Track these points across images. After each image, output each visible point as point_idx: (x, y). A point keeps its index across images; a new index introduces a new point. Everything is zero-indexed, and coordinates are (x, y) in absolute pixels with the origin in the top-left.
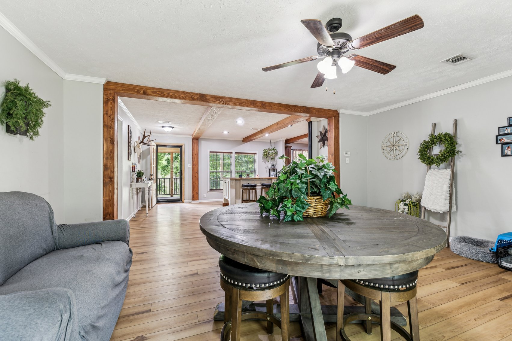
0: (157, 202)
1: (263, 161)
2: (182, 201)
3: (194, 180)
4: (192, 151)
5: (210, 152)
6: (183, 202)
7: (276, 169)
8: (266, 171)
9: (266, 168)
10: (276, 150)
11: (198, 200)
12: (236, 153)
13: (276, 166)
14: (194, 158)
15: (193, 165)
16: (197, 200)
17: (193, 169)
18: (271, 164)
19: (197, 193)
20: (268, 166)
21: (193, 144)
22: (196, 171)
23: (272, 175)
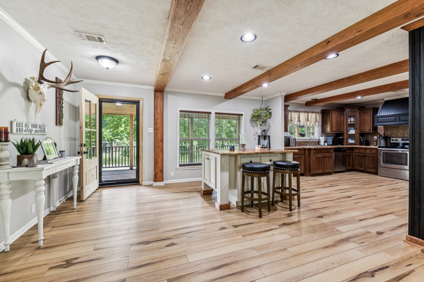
0: (100, 185)
2: (138, 182)
3: (157, 152)
4: (155, 108)
5: (181, 111)
6: (140, 183)
7: (269, 137)
8: (255, 139)
9: (254, 135)
10: (270, 109)
11: (163, 181)
12: (216, 113)
13: (268, 131)
14: (157, 120)
15: (156, 129)
16: (160, 181)
17: (156, 135)
18: (261, 129)
19: (161, 171)
20: (257, 132)
21: (156, 98)
22: (160, 139)
23: (263, 144)
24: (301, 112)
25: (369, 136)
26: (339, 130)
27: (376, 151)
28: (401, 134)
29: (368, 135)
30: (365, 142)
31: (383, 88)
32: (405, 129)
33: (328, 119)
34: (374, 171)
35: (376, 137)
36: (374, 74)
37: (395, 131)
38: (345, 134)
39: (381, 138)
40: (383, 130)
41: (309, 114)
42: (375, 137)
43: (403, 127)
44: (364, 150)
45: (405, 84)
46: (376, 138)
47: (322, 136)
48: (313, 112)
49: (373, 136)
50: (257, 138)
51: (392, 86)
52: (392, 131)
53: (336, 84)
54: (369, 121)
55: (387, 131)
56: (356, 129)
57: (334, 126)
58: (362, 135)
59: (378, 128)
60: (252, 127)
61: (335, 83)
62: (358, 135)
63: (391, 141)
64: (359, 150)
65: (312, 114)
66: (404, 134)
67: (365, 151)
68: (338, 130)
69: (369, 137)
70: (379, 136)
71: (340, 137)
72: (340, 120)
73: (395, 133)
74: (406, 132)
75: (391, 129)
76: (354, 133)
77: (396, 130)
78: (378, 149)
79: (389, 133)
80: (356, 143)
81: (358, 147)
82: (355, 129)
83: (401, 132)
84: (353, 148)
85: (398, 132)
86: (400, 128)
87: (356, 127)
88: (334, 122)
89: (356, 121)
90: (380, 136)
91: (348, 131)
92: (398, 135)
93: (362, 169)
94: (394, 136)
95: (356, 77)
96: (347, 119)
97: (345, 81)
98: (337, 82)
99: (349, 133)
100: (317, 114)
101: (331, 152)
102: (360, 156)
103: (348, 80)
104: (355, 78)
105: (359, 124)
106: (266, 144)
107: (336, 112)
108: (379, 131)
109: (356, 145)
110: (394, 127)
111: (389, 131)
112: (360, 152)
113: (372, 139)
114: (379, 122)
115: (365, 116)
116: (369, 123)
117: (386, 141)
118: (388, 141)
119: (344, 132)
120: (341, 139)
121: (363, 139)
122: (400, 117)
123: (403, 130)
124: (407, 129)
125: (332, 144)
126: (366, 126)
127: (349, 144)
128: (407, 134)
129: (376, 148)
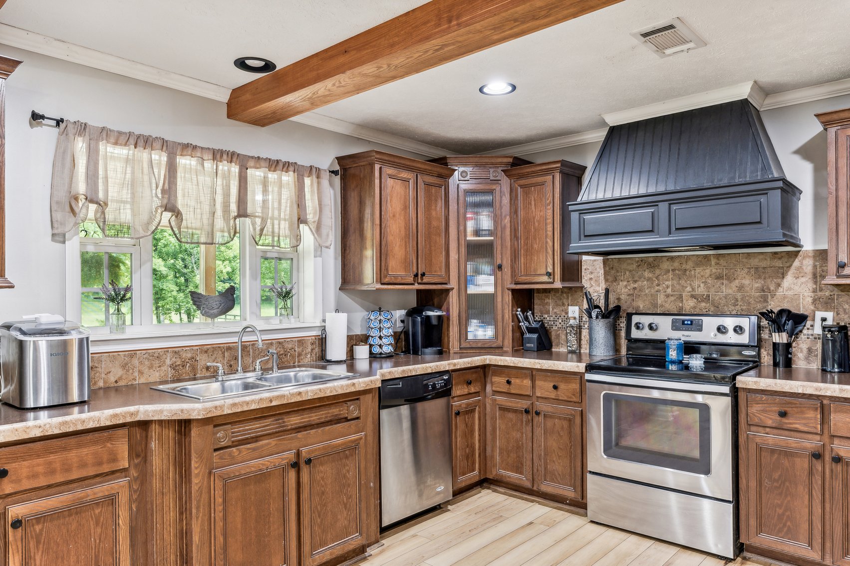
24: (188, 148)
25: (548, 304)
26: (423, 275)
27: (575, 386)
28: (668, 297)
29: (547, 300)
30: (535, 336)
32: (686, 270)
34: (569, 493)
35: (576, 309)
37: (649, 279)
38: (453, 298)
39: (597, 317)
40: (602, 278)
41: (255, 174)
42: (574, 311)
43: (676, 264)
44: (527, 382)
46: (577, 315)
48: (274, 165)
49: (563, 304)
52: (635, 281)
54: (550, 228)
55: (615, 279)
56: (500, 267)
57: (398, 251)
58: (524, 298)
59: (583, 268)
62: (508, 297)
63: (635, 334)
64: (509, 382)
65: (272, 176)
66: (681, 296)
67: (533, 387)
68: (416, 275)
69: (551, 309)
70: (586, 306)
71: (430, 313)
72: (429, 219)
73: (647, 291)
75: (630, 271)
76: (490, 289)
77: (651, 275)
78: (588, 376)
79: (622, 291)
80: (500, 343)
81: (506, 364)
82: (496, 269)
83: (668, 287)
84: (485, 370)
85: (658, 285)
86: (665, 266)
87: (499, 262)
88: (395, 229)
89: (499, 229)
90: (593, 306)
91: (464, 281)
92: (659, 302)
93: (522, 479)
94: (642, 308)
96: (461, 217)
99: (469, 292)
100: (307, 181)
101: (355, 415)
102: (515, 411)
105: (508, 244)
107: (405, 175)
108: (585, 282)
111: (625, 283)
112: (513, 392)
113: (560, 321)
114: (586, 236)
115: (533, 203)
116: (548, 240)
117: (614, 330)
118: (623, 334)
119: (446, 284)
120: (434, 322)
121: (526, 319)
122: (674, 207)
123: (678, 275)
124: (693, 273)
125: (387, 349)
126: (536, 258)
127: (468, 346)
128: (693, 296)
129: (576, 370)
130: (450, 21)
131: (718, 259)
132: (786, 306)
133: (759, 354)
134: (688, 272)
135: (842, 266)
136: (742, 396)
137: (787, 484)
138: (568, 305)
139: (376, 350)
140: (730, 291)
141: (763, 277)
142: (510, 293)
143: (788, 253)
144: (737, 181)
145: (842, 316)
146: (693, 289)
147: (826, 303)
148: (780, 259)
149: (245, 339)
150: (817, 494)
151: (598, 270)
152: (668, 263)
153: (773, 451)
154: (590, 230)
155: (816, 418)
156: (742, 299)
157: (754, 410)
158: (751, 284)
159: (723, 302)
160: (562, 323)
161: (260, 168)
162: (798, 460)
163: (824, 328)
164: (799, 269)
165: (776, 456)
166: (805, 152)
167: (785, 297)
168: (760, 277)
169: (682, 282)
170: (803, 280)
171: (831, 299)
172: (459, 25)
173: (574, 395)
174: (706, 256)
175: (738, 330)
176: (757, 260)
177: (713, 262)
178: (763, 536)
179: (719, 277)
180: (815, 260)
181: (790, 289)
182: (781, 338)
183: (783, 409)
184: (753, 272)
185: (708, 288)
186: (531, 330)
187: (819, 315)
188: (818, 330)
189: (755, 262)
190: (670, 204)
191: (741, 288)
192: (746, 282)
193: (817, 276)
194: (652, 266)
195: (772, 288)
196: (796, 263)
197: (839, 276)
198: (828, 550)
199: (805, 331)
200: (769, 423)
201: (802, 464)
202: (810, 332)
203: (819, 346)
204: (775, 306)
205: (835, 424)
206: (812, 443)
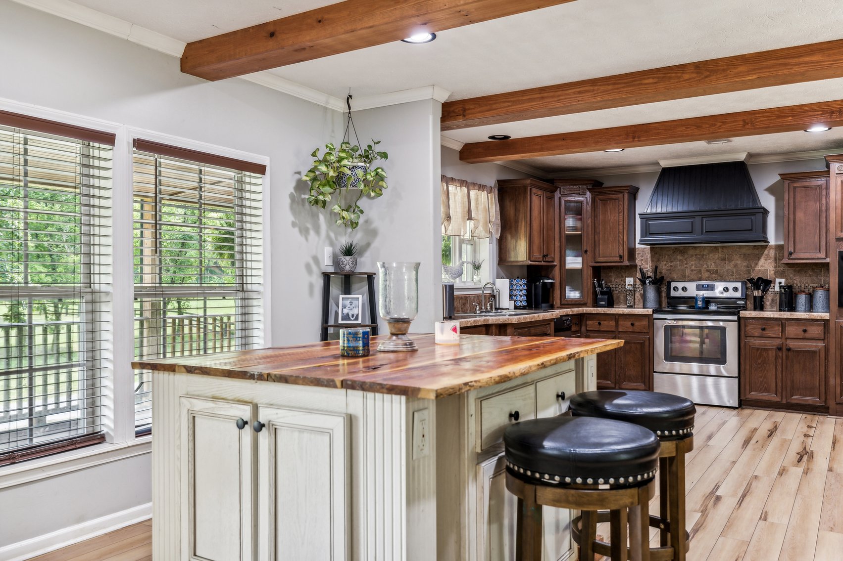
1: (294, 224)
7: (370, 277)
8: (311, 286)
9: (308, 267)
10: (384, 155)
12: (141, 145)
18: (332, 244)
20: (319, 256)
23: (346, 311)
24: (452, 180)
25: (611, 276)
27: (645, 322)
28: (692, 271)
29: (610, 274)
30: (606, 297)
31: (719, 124)
32: (703, 255)
33: (521, 216)
34: (641, 387)
35: (632, 279)
36: (785, 64)
37: (680, 261)
38: (557, 271)
39: (650, 284)
40: (650, 259)
41: (472, 193)
42: (629, 281)
43: (698, 252)
44: (613, 323)
45: (779, 117)
46: (632, 283)
47: (498, 277)
48: (479, 187)
49: (622, 277)
50: (319, 283)
51: (744, 121)
52: (672, 262)
53: (651, 81)
54: (621, 227)
55: (658, 260)
56: (586, 252)
57: (536, 240)
58: (598, 271)
59: (637, 253)
60: (301, 231)
61: (649, 78)
62: (590, 271)
63: (673, 294)
64: (600, 324)
65: (479, 193)
66: (700, 271)
67: (617, 325)
68: (544, 256)
69: (613, 280)
70: (639, 275)
71: (546, 281)
72: (547, 220)
73: (679, 268)
74: (705, 266)
75: (668, 255)
76: (579, 266)
77: (681, 258)
78: (655, 316)
79: (664, 267)
80: (585, 301)
81: (598, 312)
82: (583, 253)
83: (692, 265)
84: (581, 317)
85: (686, 264)
86: (691, 252)
87: (585, 249)
88: (536, 227)
89: (585, 227)
90: (644, 277)
91: (562, 262)
92: (687, 274)
93: (609, 383)
94: (675, 277)
95: (725, 67)
96: (562, 218)
97: (686, 76)
98: (658, 78)
99: (566, 268)
100: (489, 196)
103: (697, 73)
104: (724, 70)
105: (591, 237)
106: (358, 311)
107: (539, 192)
108: (638, 262)
109: (584, 305)
110: (676, 248)
111: (665, 263)
112: (602, 329)
113: (620, 287)
114: (650, 234)
115: (609, 211)
116: (620, 235)
117: (659, 292)
118: (664, 294)
119: (553, 262)
120: (549, 286)
121: (600, 285)
122: (705, 220)
123: (699, 257)
124: (708, 256)
125: (525, 303)
126: (611, 246)
127: (566, 303)
128: (708, 271)
129: (647, 313)
130: (634, 138)
131: (723, 249)
132: (760, 276)
133: (746, 302)
134: (705, 257)
135: (791, 254)
136: (742, 322)
137: (765, 365)
138: (626, 277)
139: (519, 304)
140: (729, 268)
141: (748, 259)
142: (591, 269)
143: (761, 246)
144: (739, 207)
145: (789, 281)
146: (708, 267)
147: (781, 274)
148: (757, 249)
149: (485, 292)
150: (779, 368)
151: (647, 254)
152: (693, 251)
153: (758, 349)
154: (652, 230)
155: (779, 329)
156: (736, 272)
157: (751, 329)
158: (741, 264)
159: (725, 274)
160: (621, 289)
161: (474, 190)
162: (770, 352)
163: (780, 287)
164: (768, 255)
165: (759, 351)
166: (771, 190)
167: (760, 271)
168: (746, 259)
169: (701, 262)
170: (770, 261)
171: (784, 272)
172: (639, 141)
173: (644, 328)
174: (716, 247)
175: (736, 289)
176: (744, 250)
177: (720, 250)
178: (753, 393)
179: (723, 259)
180: (776, 251)
181: (762, 266)
182: (757, 293)
183: (763, 327)
184: (742, 256)
185: (717, 266)
186: (602, 293)
187: (778, 280)
188: (777, 289)
189: (744, 251)
190: (702, 217)
191: (736, 266)
192: (739, 262)
193: (777, 260)
194: (683, 252)
195: (753, 266)
196: (766, 252)
197: (789, 259)
198: (784, 396)
199: (770, 290)
200: (756, 334)
201: (772, 354)
202: (773, 290)
203: (778, 298)
204: (755, 276)
205: (788, 332)
206: (778, 342)
